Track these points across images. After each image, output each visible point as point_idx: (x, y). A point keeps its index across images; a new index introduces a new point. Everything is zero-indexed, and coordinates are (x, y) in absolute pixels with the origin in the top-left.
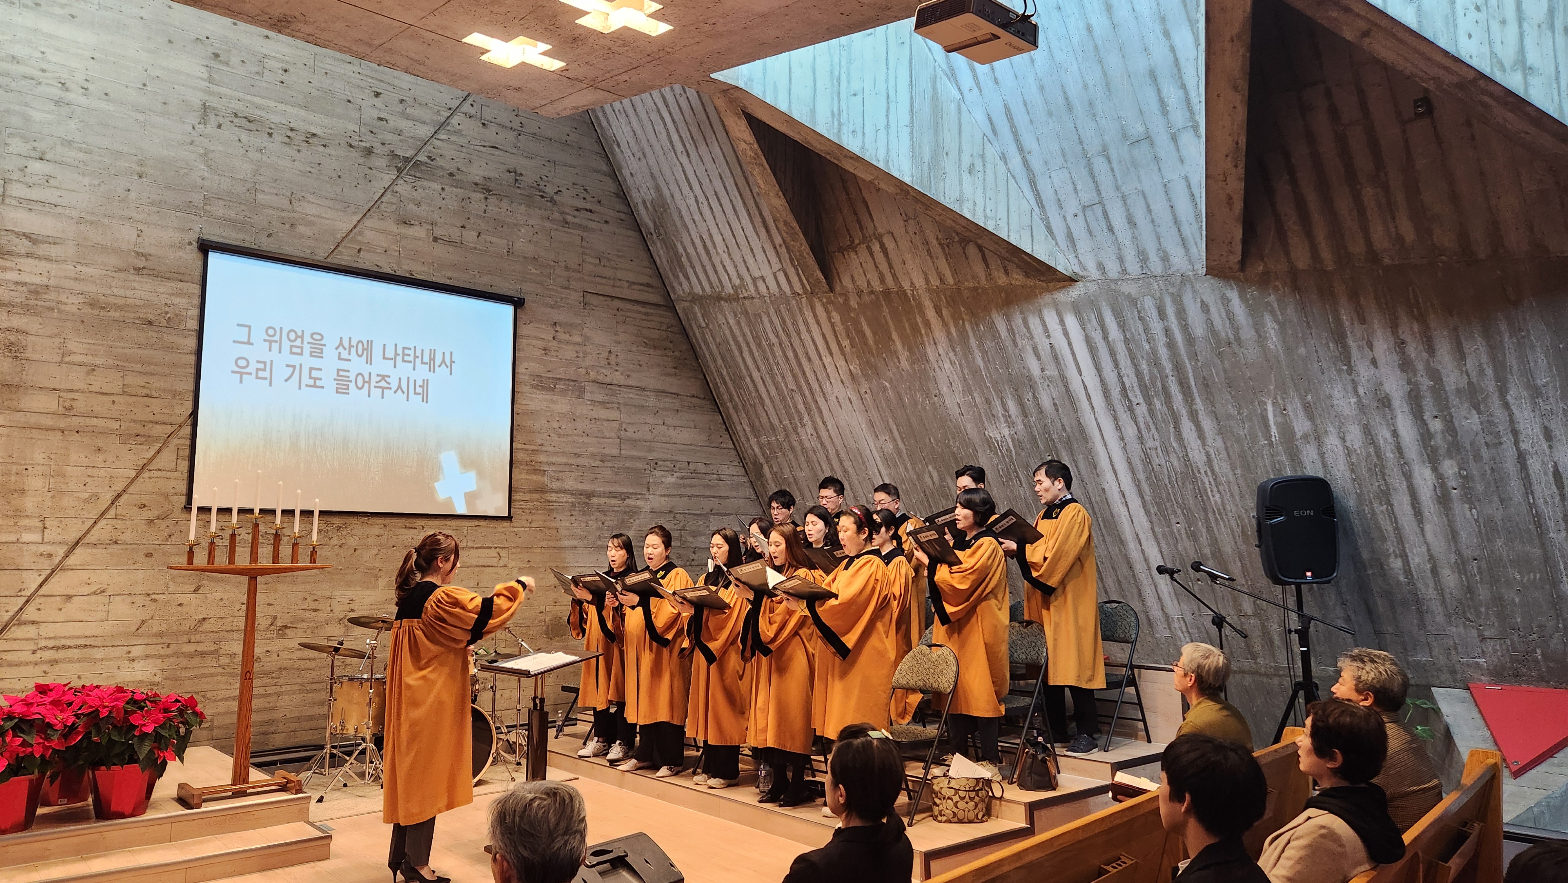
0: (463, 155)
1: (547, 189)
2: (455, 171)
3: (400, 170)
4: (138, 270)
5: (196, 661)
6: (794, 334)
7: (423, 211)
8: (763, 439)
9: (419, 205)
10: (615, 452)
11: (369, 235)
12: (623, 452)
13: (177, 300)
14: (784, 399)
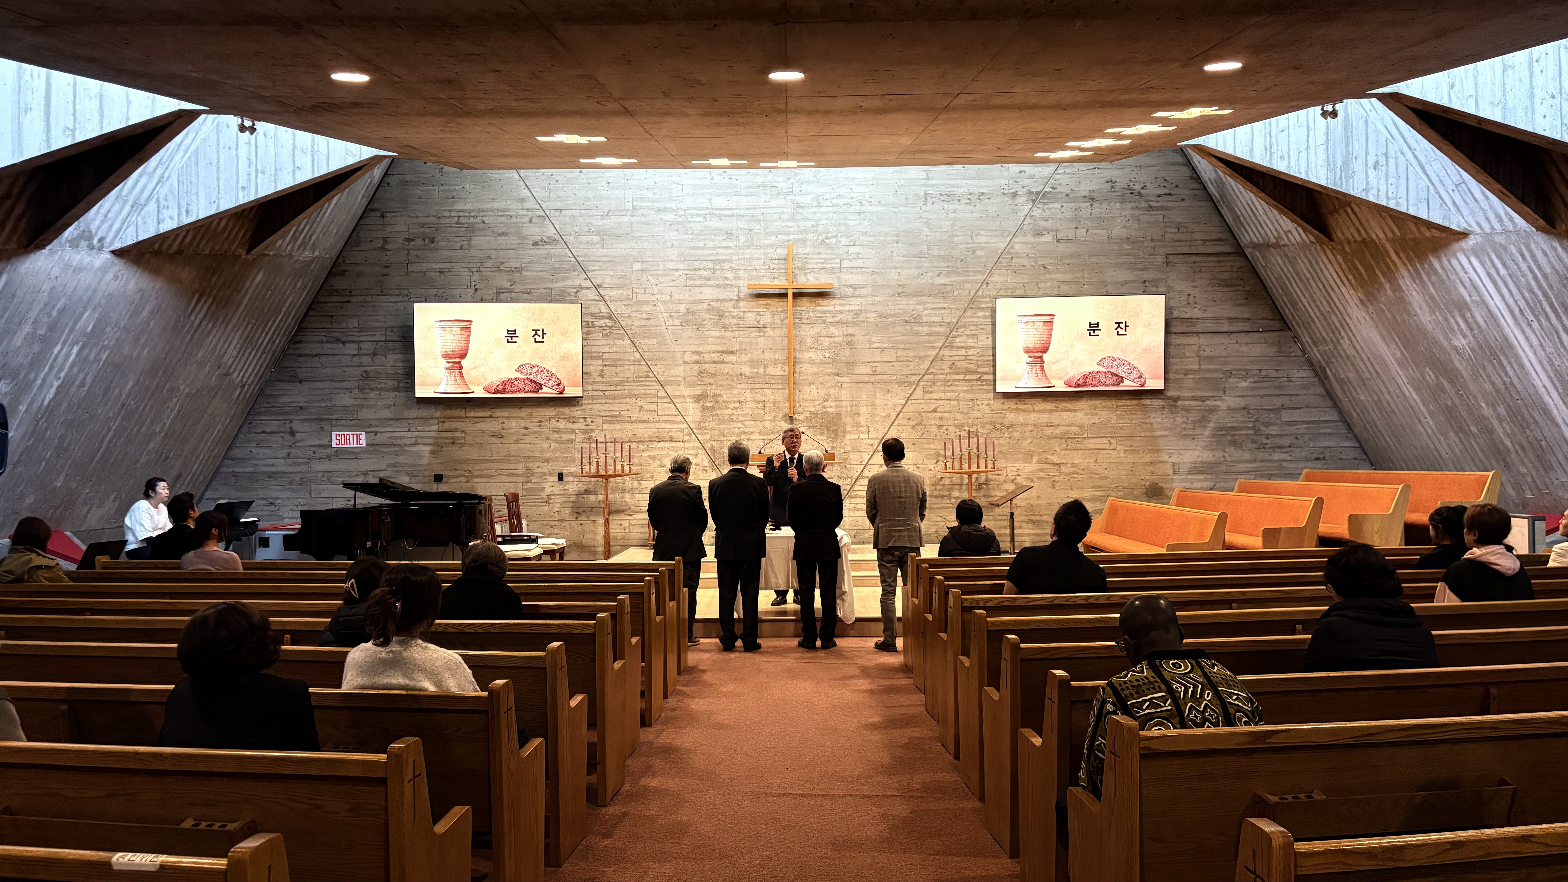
0: (1075, 180)
1: (1135, 188)
2: (1069, 192)
3: (1034, 201)
4: (899, 294)
6: (1319, 271)
7: (1049, 224)
8: (1321, 348)
9: (1047, 221)
10: (1196, 367)
11: (1017, 247)
12: (1202, 367)
13: (918, 307)
14: (1325, 318)
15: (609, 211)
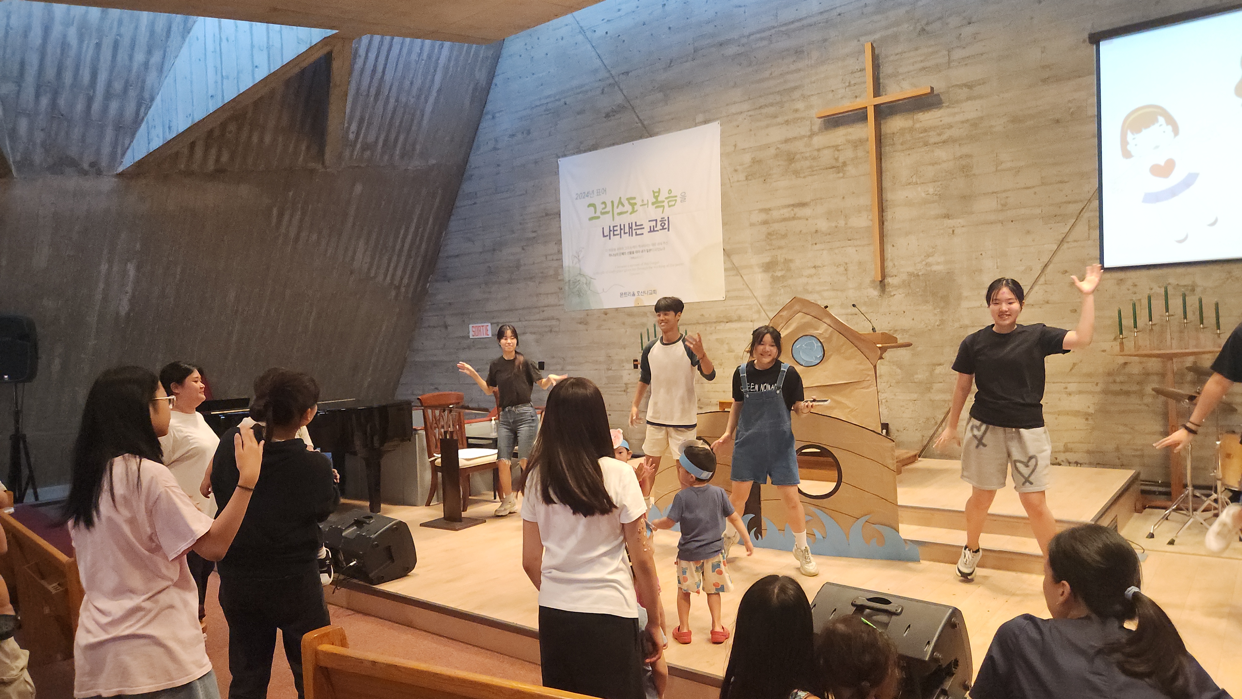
4: (1044, 80)
5: (1121, 399)
15: (671, 62)
